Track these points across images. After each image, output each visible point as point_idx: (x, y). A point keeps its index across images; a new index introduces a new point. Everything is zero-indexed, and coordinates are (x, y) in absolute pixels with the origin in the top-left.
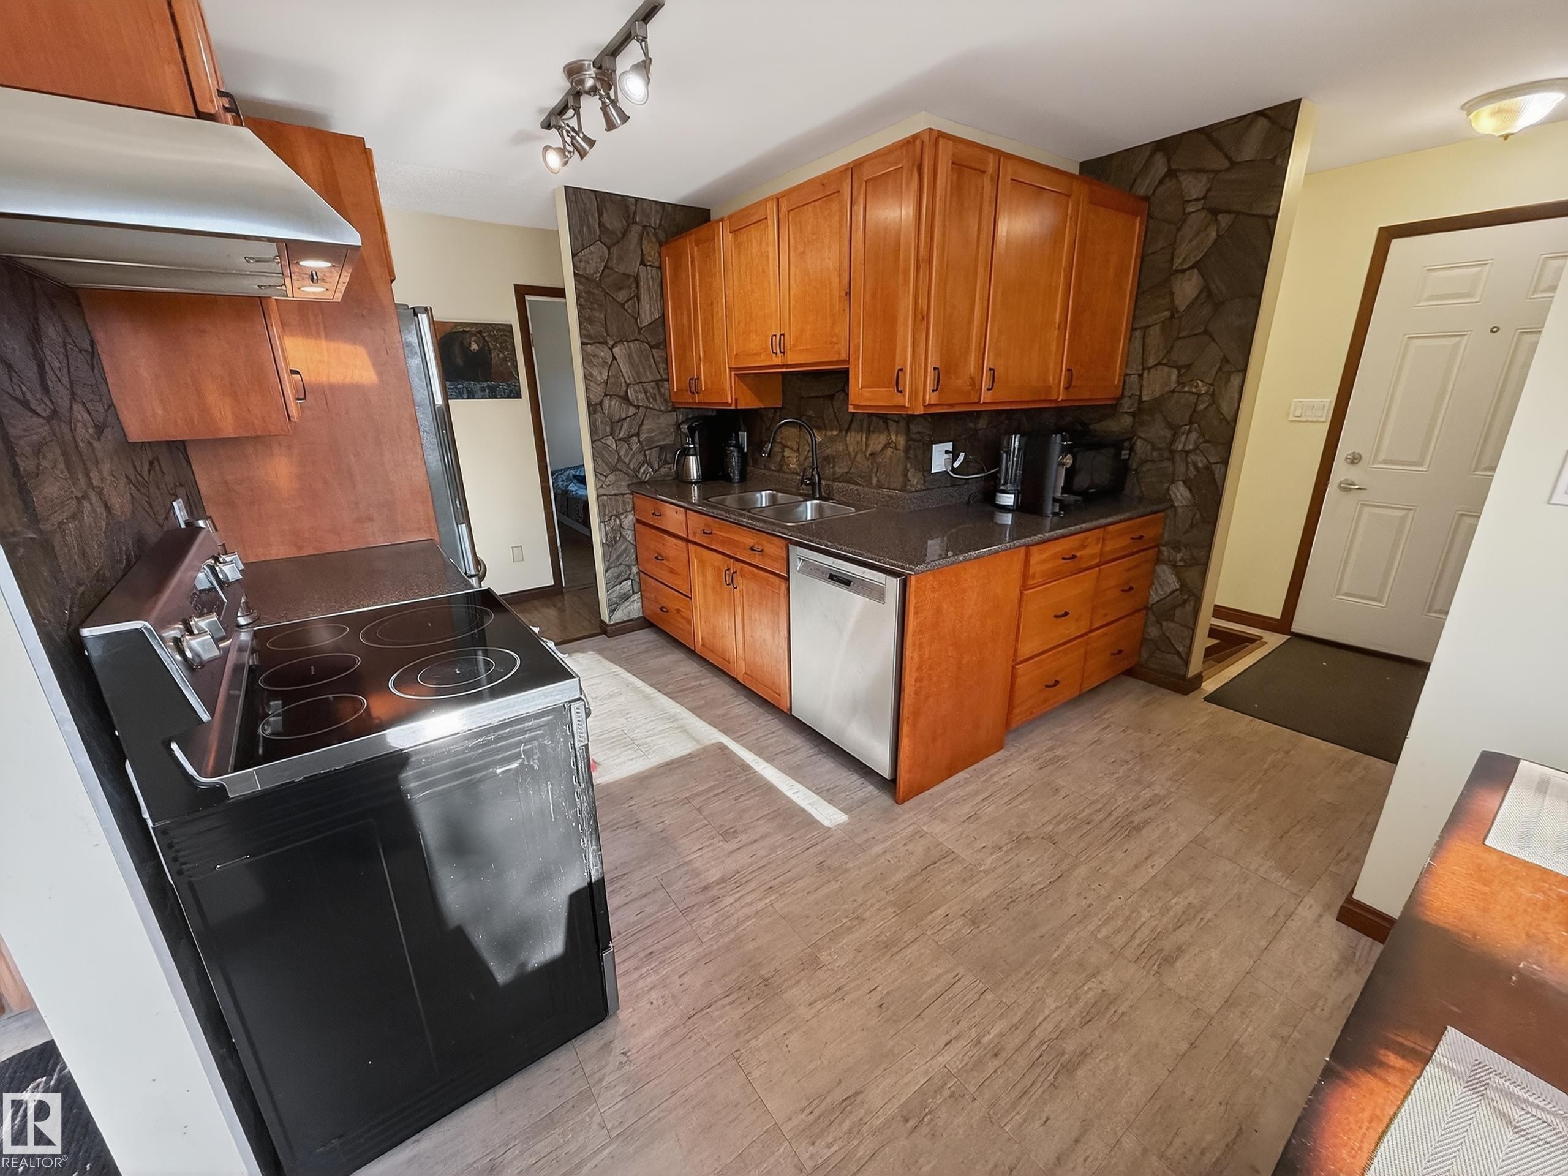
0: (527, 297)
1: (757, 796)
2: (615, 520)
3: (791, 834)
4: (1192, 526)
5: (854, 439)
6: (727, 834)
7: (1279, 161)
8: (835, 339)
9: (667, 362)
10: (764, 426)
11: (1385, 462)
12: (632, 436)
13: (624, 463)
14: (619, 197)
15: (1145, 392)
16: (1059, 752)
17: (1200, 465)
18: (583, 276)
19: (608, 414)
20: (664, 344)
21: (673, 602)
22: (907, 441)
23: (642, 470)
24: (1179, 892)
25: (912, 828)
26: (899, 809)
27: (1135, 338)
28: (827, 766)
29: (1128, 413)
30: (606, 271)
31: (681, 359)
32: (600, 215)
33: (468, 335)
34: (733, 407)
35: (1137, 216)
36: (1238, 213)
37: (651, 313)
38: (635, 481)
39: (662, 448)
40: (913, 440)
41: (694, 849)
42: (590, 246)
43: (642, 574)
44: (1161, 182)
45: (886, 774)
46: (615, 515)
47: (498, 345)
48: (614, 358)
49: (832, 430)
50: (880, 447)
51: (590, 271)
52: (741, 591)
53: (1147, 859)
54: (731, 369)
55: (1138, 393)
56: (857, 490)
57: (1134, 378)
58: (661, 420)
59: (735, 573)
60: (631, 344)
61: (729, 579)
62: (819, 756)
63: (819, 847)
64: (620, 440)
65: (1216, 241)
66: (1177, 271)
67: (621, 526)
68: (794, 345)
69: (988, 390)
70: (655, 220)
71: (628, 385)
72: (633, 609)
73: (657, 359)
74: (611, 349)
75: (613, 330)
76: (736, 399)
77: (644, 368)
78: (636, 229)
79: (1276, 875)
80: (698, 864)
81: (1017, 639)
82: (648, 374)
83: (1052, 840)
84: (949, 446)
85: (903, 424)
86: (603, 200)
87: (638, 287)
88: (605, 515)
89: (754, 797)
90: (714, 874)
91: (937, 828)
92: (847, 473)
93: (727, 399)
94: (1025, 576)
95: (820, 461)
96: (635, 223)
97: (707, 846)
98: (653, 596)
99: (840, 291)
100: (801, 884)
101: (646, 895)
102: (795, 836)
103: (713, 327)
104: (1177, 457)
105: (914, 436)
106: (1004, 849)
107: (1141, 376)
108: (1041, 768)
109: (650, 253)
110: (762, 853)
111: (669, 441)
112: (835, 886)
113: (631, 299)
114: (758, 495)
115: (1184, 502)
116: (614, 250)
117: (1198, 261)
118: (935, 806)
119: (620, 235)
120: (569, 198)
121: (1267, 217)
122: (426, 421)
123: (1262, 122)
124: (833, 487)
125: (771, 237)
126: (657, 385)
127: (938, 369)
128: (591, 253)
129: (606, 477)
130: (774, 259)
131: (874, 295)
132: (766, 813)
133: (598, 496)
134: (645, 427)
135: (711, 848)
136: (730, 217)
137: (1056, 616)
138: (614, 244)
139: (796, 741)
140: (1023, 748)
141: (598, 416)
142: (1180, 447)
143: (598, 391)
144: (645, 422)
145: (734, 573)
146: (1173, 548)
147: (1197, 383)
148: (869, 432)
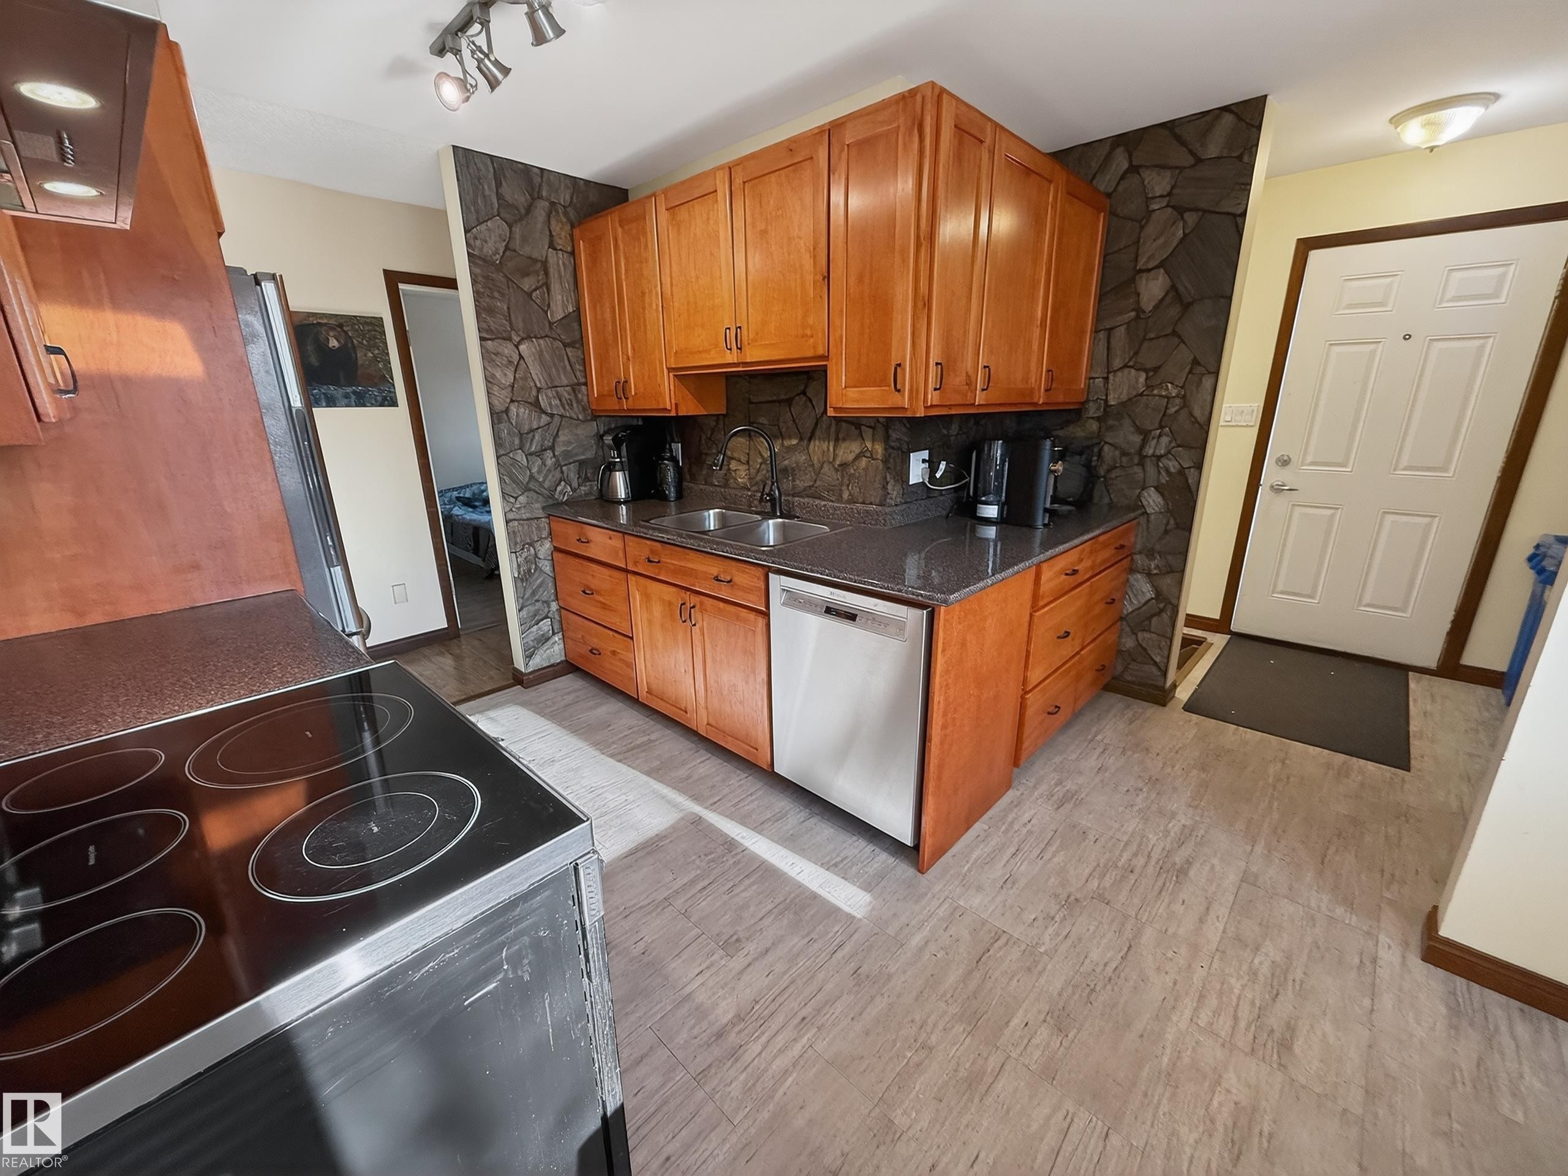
0: (401, 286)
1: (753, 884)
2: (529, 550)
3: (808, 934)
4: (1166, 532)
5: (819, 448)
6: (731, 945)
7: (1246, 159)
8: (809, 333)
9: (584, 363)
10: (704, 437)
11: (1312, 463)
12: (546, 450)
13: (537, 480)
14: (520, 166)
15: (1110, 397)
16: (1069, 785)
17: (1173, 470)
18: (480, 258)
19: (517, 424)
20: (580, 342)
21: (607, 642)
22: (886, 449)
23: (559, 488)
24: (1257, 949)
25: (946, 906)
26: (924, 879)
27: (1100, 340)
28: (825, 831)
29: (1093, 418)
30: (508, 253)
31: (602, 359)
32: (499, 185)
33: (323, 330)
34: (673, 414)
35: (1100, 212)
36: (1205, 211)
37: (564, 306)
38: (551, 502)
39: (582, 463)
40: (892, 448)
41: (691, 975)
42: (487, 221)
43: (563, 611)
44: (1123, 178)
45: (908, 840)
46: (527, 544)
47: (365, 342)
48: (521, 357)
49: (790, 438)
50: (851, 457)
51: (489, 249)
52: (702, 630)
53: (1208, 909)
54: (670, 370)
55: (1104, 398)
56: (825, 506)
57: (1099, 382)
58: (579, 432)
59: (694, 607)
60: (541, 341)
61: (685, 614)
62: (813, 820)
63: (847, 948)
64: (531, 454)
65: (1181, 241)
66: (1141, 271)
67: (536, 555)
68: (755, 340)
69: (983, 390)
70: (564, 196)
71: (539, 390)
72: (554, 652)
73: (573, 360)
74: (517, 347)
75: (519, 324)
76: (676, 405)
77: (557, 370)
78: (541, 207)
79: (1340, 911)
80: (701, 997)
81: (1026, 667)
82: (562, 376)
83: (1101, 897)
84: (925, 454)
85: (880, 430)
86: (502, 168)
87: (547, 274)
88: (516, 543)
89: (749, 886)
90: (725, 1011)
91: (974, 901)
92: (810, 487)
93: (665, 403)
94: (1036, 597)
95: (778, 472)
96: (540, 197)
97: (708, 968)
98: (580, 637)
99: (815, 275)
100: (839, 1007)
101: (642, 1058)
102: (814, 936)
103: (645, 320)
104: (1148, 463)
105: (893, 444)
106: (1057, 918)
107: (1106, 379)
108: (1059, 808)
109: (559, 234)
110: (779, 968)
111: (589, 455)
112: (881, 1004)
113: (541, 287)
114: (706, 514)
115: (1156, 508)
116: (517, 230)
117: (1164, 260)
118: (964, 872)
119: (523, 211)
120: (459, 161)
121: (1234, 215)
122: (277, 427)
123: (1228, 118)
124: (793, 504)
125: (721, 215)
126: (574, 390)
127: (940, 364)
128: (489, 230)
129: (516, 498)
130: (726, 240)
131: (860, 279)
132: (770, 907)
133: (507, 522)
134: (562, 438)
135: (713, 970)
136: (665, 192)
137: (1059, 637)
138: (516, 222)
139: (782, 803)
140: (1031, 785)
141: (504, 428)
142: (1151, 452)
143: (502, 397)
144: (560, 433)
145: (691, 608)
146: (1147, 556)
147: (1167, 386)
148: (837, 440)
